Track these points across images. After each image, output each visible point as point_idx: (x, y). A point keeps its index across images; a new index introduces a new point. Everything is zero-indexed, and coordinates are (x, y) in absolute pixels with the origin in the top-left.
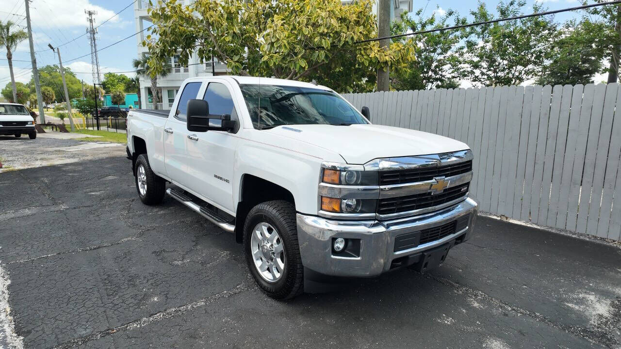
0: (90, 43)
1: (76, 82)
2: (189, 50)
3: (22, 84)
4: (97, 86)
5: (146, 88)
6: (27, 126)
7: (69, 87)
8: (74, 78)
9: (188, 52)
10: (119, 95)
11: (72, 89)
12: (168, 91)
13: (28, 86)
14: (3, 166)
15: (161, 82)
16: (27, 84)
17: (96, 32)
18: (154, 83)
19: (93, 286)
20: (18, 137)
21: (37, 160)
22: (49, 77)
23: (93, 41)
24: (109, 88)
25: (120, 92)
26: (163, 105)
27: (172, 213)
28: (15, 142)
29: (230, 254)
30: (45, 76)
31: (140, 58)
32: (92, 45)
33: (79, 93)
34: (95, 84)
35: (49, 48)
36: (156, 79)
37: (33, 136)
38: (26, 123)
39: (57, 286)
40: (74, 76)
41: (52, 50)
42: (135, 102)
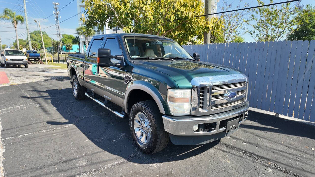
0: (55, 19)
2: (104, 22)
3: (23, 40)
4: (58, 41)
5: (82, 42)
6: (23, 61)
7: (45, 41)
9: (104, 24)
10: (70, 45)
11: (47, 42)
13: (25, 41)
14: (10, 82)
17: (58, 14)
18: (87, 39)
20: (19, 67)
21: (27, 79)
23: (57, 19)
24: (65, 42)
28: (18, 69)
32: (56, 21)
34: (57, 40)
37: (26, 66)
38: (23, 60)
40: (48, 36)
41: (36, 23)
42: (77, 49)
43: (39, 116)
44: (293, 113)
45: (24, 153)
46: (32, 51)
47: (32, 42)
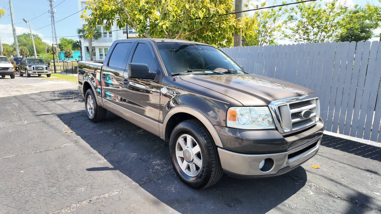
0: (50, 19)
1: (42, 44)
2: (112, 20)
3: (8, 45)
5: (85, 47)
6: (9, 70)
7: (38, 47)
8: (40, 41)
9: (111, 22)
10: (69, 52)
11: (39, 48)
12: (99, 49)
13: (12, 46)
15: (95, 44)
16: (11, 45)
17: (54, 12)
18: (90, 44)
19: (39, 180)
20: (3, 77)
21: (13, 91)
22: (25, 40)
23: (53, 18)
24: (63, 47)
25: (69, 50)
26: (96, 58)
27: (99, 126)
29: (137, 155)
30: (23, 40)
31: (81, 27)
32: (52, 21)
33: (44, 50)
34: (53, 44)
35: (23, 21)
36: (92, 41)
37: (12, 77)
38: (8, 68)
39: (13, 179)
40: (41, 40)
41: (25, 22)
42: (79, 56)
43: (27, 135)
44: (338, 128)
45: (5, 179)
46: (20, 58)
47: (21, 47)
